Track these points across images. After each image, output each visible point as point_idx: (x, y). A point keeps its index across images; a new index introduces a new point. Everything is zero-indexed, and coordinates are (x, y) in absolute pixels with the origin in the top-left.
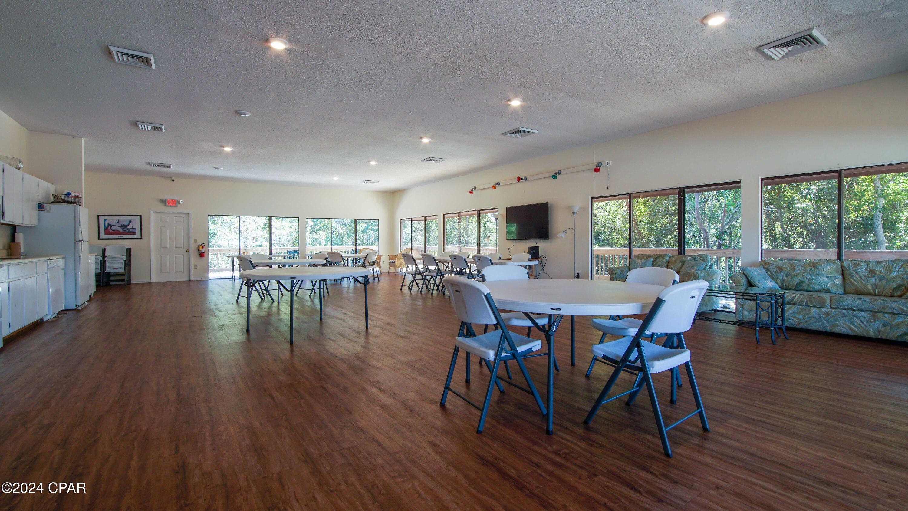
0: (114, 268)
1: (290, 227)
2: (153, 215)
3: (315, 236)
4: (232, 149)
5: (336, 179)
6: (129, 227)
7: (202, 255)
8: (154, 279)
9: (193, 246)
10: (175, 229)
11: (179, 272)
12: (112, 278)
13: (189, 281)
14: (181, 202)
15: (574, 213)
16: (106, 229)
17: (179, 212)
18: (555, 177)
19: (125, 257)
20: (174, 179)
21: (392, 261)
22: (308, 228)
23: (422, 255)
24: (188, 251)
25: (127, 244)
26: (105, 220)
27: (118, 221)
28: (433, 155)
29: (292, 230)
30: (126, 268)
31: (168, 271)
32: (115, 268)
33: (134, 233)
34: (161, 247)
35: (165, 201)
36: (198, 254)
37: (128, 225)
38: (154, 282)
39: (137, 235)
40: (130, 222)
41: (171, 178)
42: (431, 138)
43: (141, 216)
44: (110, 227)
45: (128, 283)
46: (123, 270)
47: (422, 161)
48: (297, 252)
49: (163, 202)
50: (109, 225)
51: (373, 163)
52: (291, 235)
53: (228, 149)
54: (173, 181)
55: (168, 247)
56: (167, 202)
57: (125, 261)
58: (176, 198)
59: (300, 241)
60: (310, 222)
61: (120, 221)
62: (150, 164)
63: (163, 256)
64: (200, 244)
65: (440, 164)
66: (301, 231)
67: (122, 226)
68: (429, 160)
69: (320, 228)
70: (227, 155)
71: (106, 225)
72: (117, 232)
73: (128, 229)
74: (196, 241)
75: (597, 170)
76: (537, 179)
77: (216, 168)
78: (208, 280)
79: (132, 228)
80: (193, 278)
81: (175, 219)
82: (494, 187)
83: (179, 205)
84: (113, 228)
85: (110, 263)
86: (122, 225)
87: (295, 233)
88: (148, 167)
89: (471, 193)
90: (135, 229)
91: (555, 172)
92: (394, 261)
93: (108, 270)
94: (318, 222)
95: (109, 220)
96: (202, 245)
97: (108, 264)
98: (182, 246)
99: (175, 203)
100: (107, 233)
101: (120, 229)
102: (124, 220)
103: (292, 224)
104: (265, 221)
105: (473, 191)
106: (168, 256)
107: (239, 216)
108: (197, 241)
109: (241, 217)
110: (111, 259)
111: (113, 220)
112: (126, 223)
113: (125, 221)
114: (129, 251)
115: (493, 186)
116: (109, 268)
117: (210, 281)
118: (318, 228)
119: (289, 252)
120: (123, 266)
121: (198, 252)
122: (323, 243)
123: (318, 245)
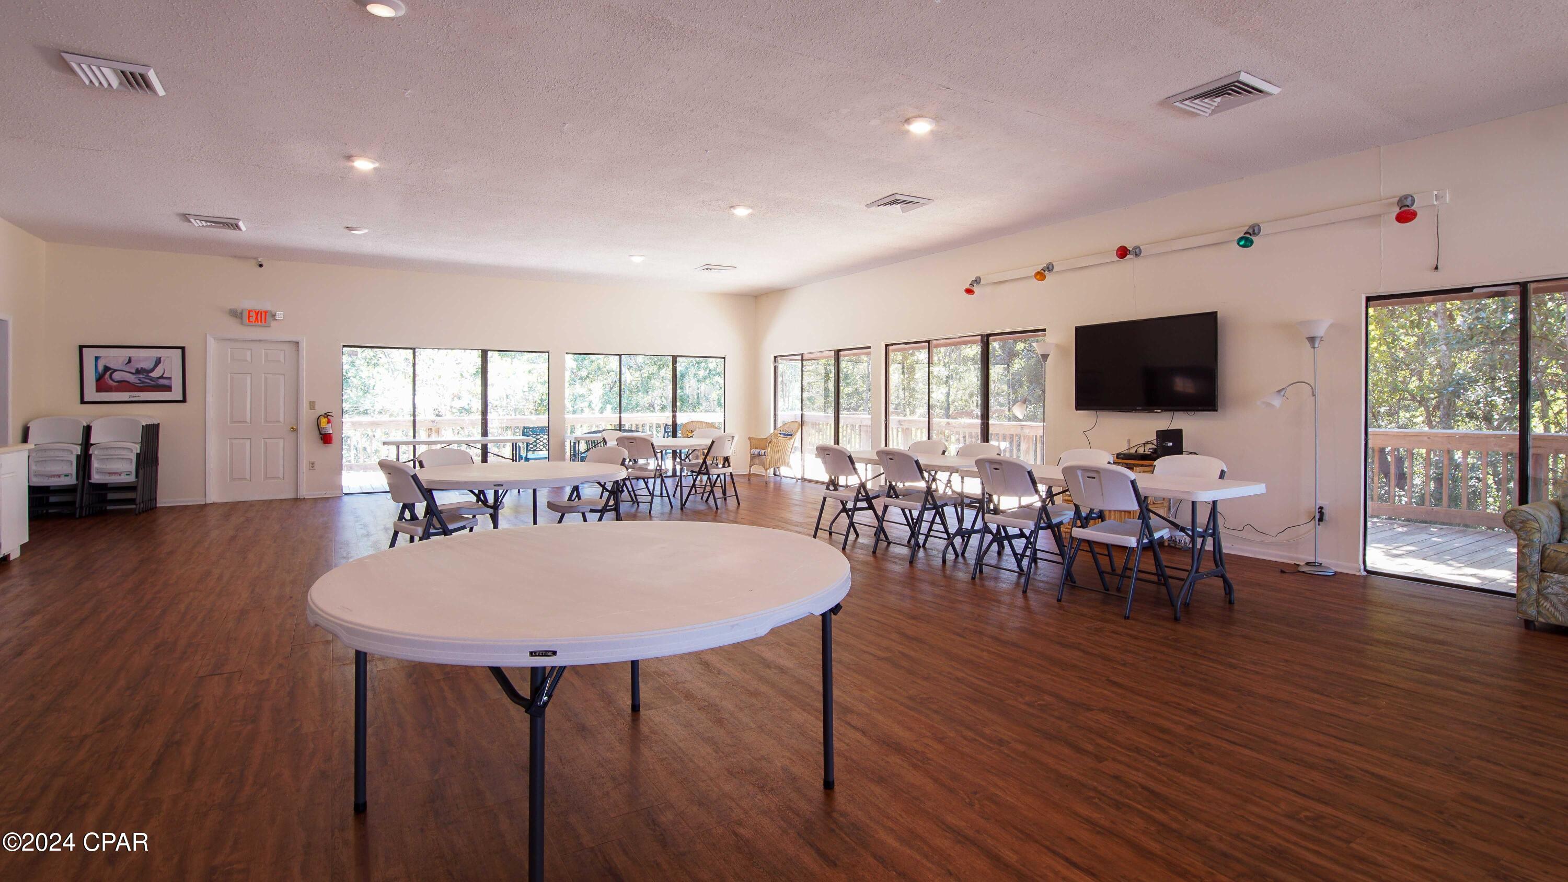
0: (110, 474)
1: (530, 372)
2: (212, 345)
3: (579, 389)
4: (377, 165)
5: (637, 259)
6: (154, 374)
7: (326, 439)
8: (214, 495)
9: (307, 417)
10: (266, 379)
11: (274, 478)
12: (111, 496)
13: (296, 500)
14: (280, 315)
15: (1312, 340)
16: (100, 379)
17: (275, 339)
18: (1246, 241)
19: (138, 447)
20: (263, 263)
21: (757, 451)
22: (567, 374)
23: (878, 453)
24: (295, 430)
25: (147, 414)
26: (97, 358)
27: (130, 361)
28: (904, 188)
29: (533, 378)
30: (141, 472)
31: (248, 477)
32: (115, 474)
33: (168, 388)
34: (232, 422)
35: (241, 313)
36: (317, 437)
37: (153, 370)
38: (214, 503)
39: (176, 394)
40: (158, 361)
41: (256, 258)
42: (936, 119)
43: (183, 349)
44: (108, 373)
45: (150, 507)
46: (132, 478)
47: (868, 206)
48: (545, 430)
49: (236, 314)
50: (107, 369)
51: (741, 212)
52: (530, 388)
53: (363, 165)
54: (261, 266)
55: (248, 420)
56: (245, 315)
57: (138, 455)
58: (267, 306)
59: (550, 403)
60: (570, 362)
61: (132, 359)
62: (185, 217)
63: (234, 441)
64: (323, 413)
65: (915, 213)
66: (554, 382)
67: (138, 371)
68: (885, 204)
69: (589, 374)
70: (364, 181)
71: (101, 368)
72: (125, 386)
73: (152, 379)
74: (312, 406)
75: (1406, 216)
76: (1175, 251)
77: (349, 228)
78: (339, 498)
79: (162, 377)
80: (304, 493)
81: (266, 355)
82: (1040, 276)
83: (273, 324)
84: (117, 376)
85: (101, 460)
86: (137, 369)
87: (539, 386)
88: (183, 228)
89: (969, 291)
90: (170, 378)
91: (1245, 229)
92: (763, 452)
93: (96, 478)
94: (586, 362)
95: (106, 357)
96: (326, 415)
97: (95, 464)
98: (282, 420)
99: (261, 317)
100: (101, 386)
101: (132, 378)
102: (144, 358)
103: (533, 365)
104: (474, 358)
105: (975, 289)
106: (248, 442)
107: (414, 349)
108: (317, 407)
109: (417, 350)
110: (106, 452)
111: (114, 358)
112: (148, 365)
113: (146, 359)
114: (151, 434)
115: (1037, 273)
116: (98, 473)
117: (346, 498)
118: (584, 373)
119: (526, 431)
120: (133, 468)
121: (317, 433)
122: (597, 404)
123: (586, 410)
